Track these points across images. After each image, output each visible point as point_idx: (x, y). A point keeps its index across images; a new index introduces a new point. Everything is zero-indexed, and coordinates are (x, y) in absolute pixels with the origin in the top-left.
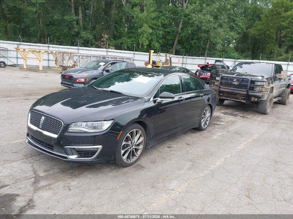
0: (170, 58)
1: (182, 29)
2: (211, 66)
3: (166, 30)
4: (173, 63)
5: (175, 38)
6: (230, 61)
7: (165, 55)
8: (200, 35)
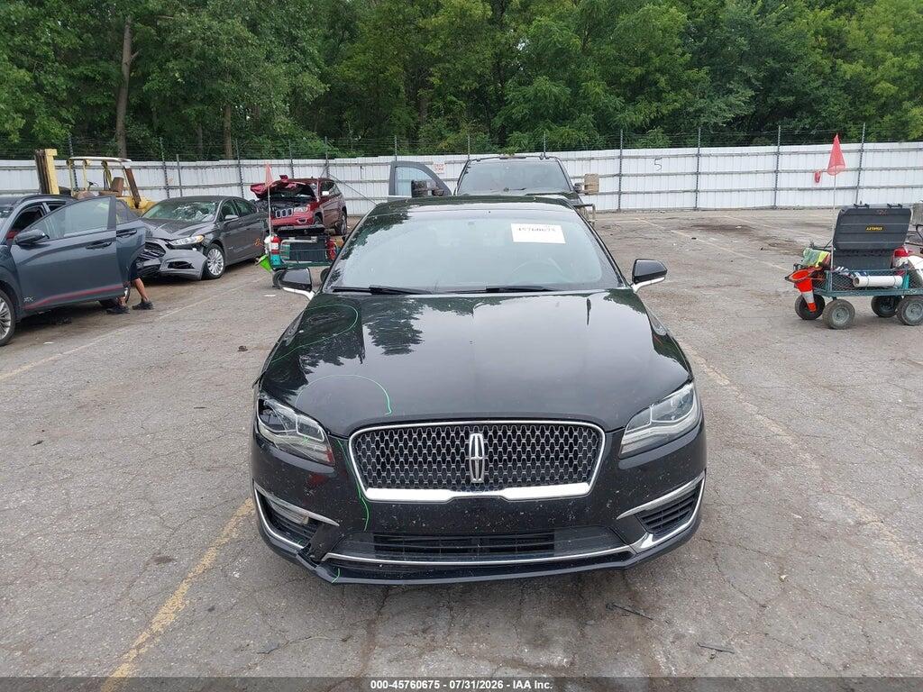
0: (128, 172)
1: (133, 67)
2: (295, 185)
3: (75, 72)
4: (143, 189)
5: (117, 99)
6: (311, 165)
7: (99, 163)
8: (214, 86)
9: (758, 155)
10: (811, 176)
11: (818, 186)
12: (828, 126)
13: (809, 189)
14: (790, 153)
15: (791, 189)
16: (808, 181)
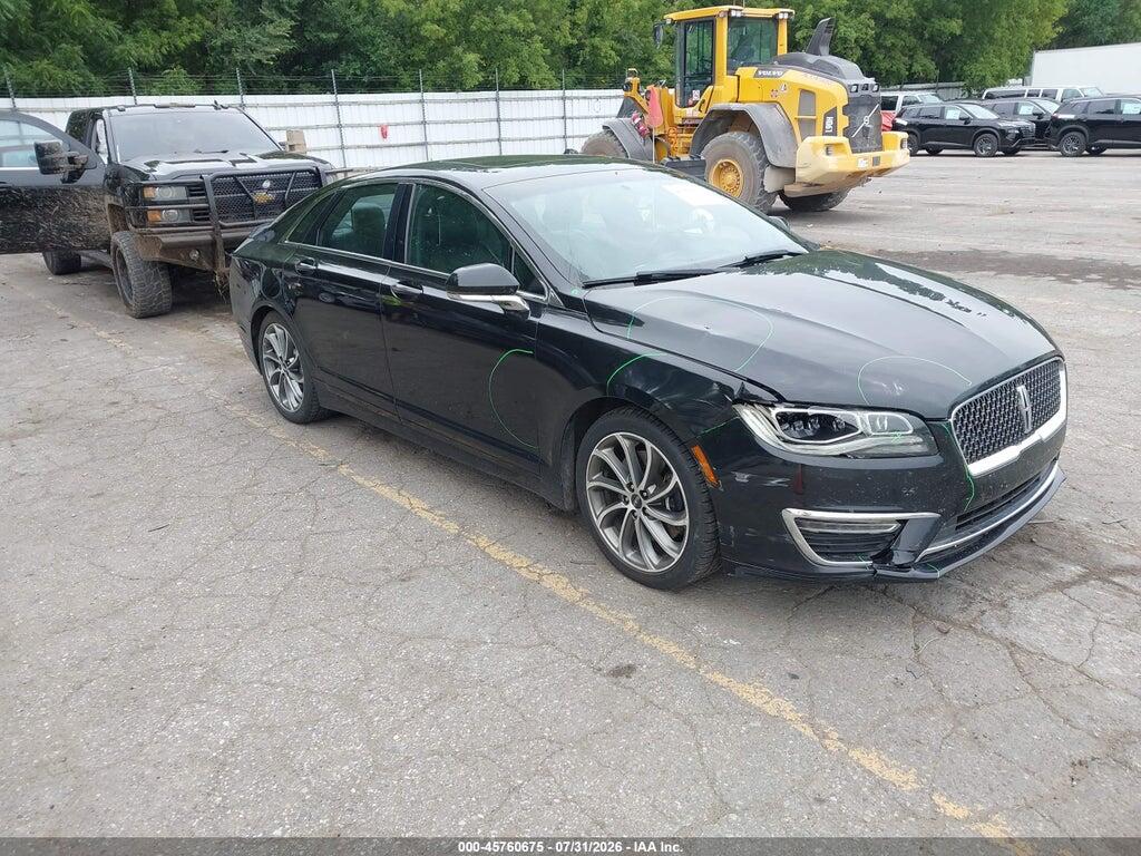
9: (314, 105)
10: (377, 131)
11: (386, 142)
12: (379, 73)
13: (378, 147)
14: (350, 104)
15: (359, 147)
16: (373, 136)
